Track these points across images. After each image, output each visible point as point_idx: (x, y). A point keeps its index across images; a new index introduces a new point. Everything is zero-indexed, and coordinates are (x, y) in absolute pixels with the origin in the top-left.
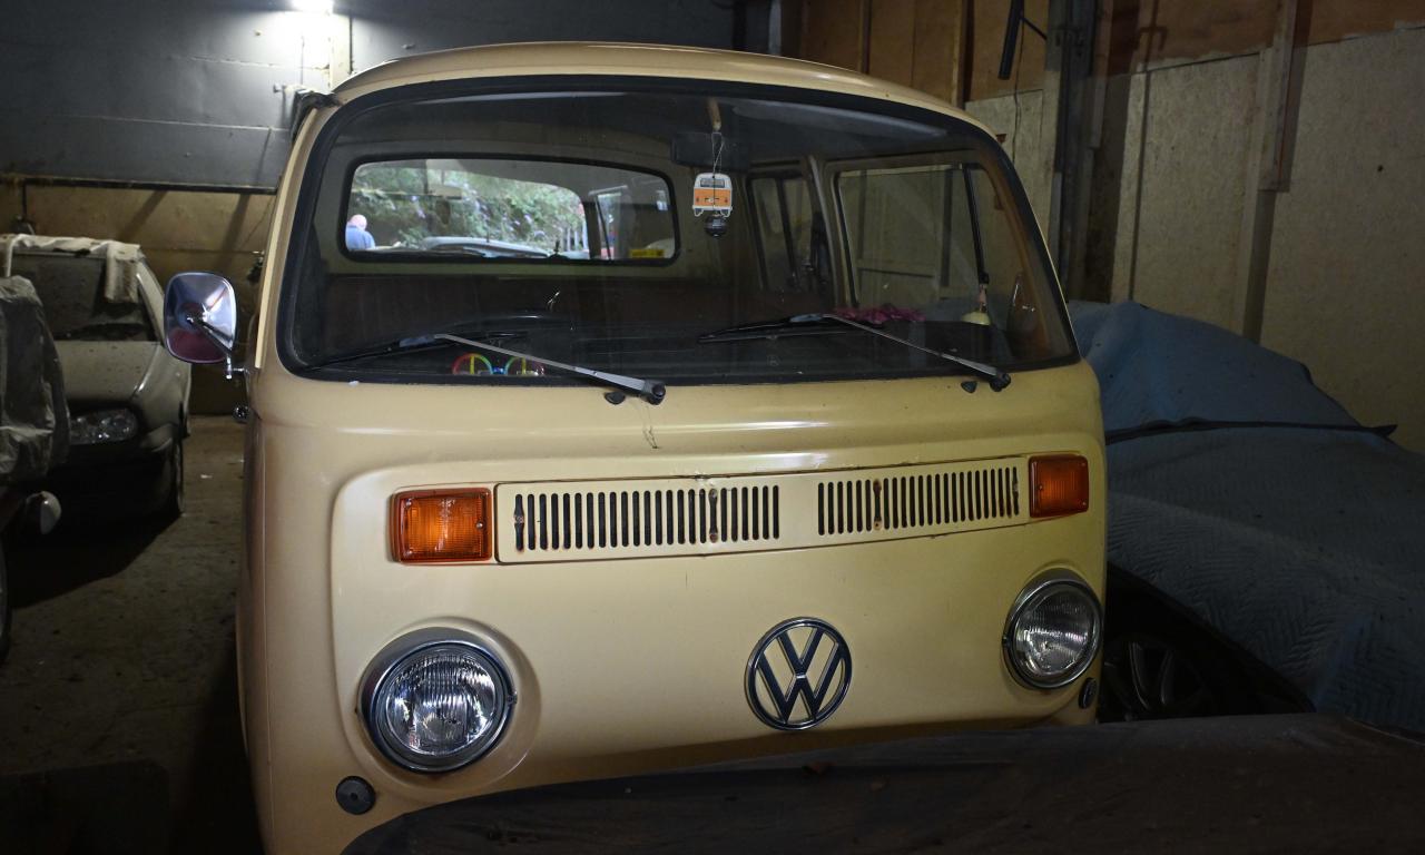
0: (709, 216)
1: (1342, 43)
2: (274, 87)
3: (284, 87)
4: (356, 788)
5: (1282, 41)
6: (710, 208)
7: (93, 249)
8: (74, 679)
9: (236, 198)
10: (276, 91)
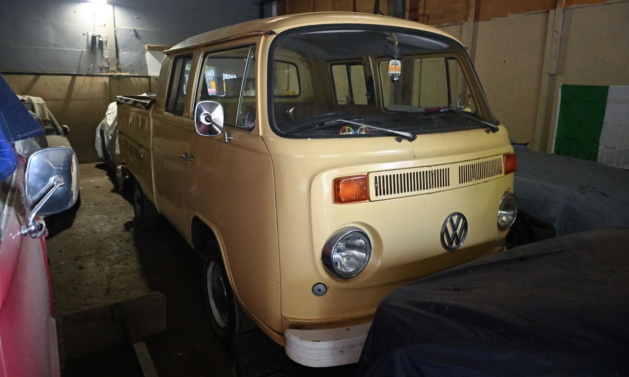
0: (393, 76)
1: (491, 21)
2: (83, 33)
3: (87, 33)
4: (321, 287)
5: (471, 20)
6: (394, 73)
7: (25, 99)
8: (81, 268)
9: (70, 78)
10: (84, 35)
